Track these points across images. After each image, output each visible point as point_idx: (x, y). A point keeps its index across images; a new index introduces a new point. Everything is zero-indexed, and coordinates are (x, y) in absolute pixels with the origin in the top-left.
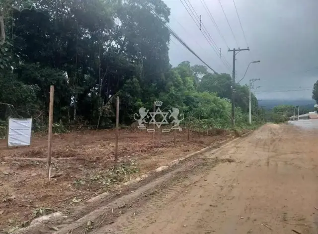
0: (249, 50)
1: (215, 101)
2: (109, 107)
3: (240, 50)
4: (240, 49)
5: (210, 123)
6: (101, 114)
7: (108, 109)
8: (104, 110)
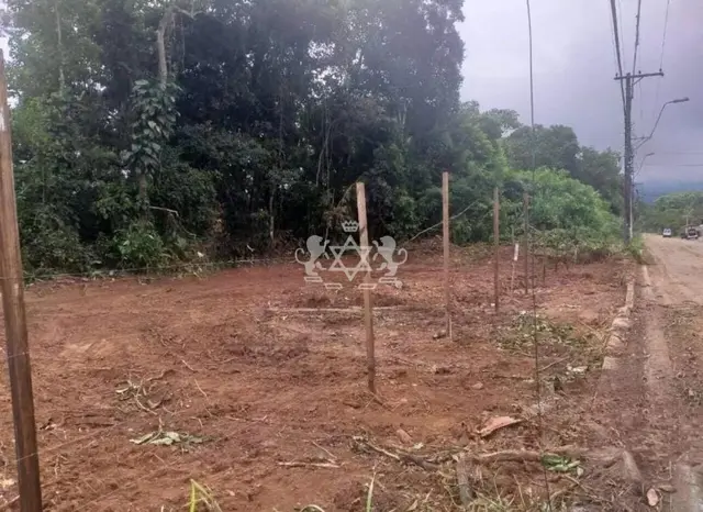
0: (662, 74)
1: (569, 189)
2: (344, 209)
3: (642, 76)
4: (642, 73)
5: (573, 238)
6: (329, 224)
7: (344, 214)
8: (335, 216)
